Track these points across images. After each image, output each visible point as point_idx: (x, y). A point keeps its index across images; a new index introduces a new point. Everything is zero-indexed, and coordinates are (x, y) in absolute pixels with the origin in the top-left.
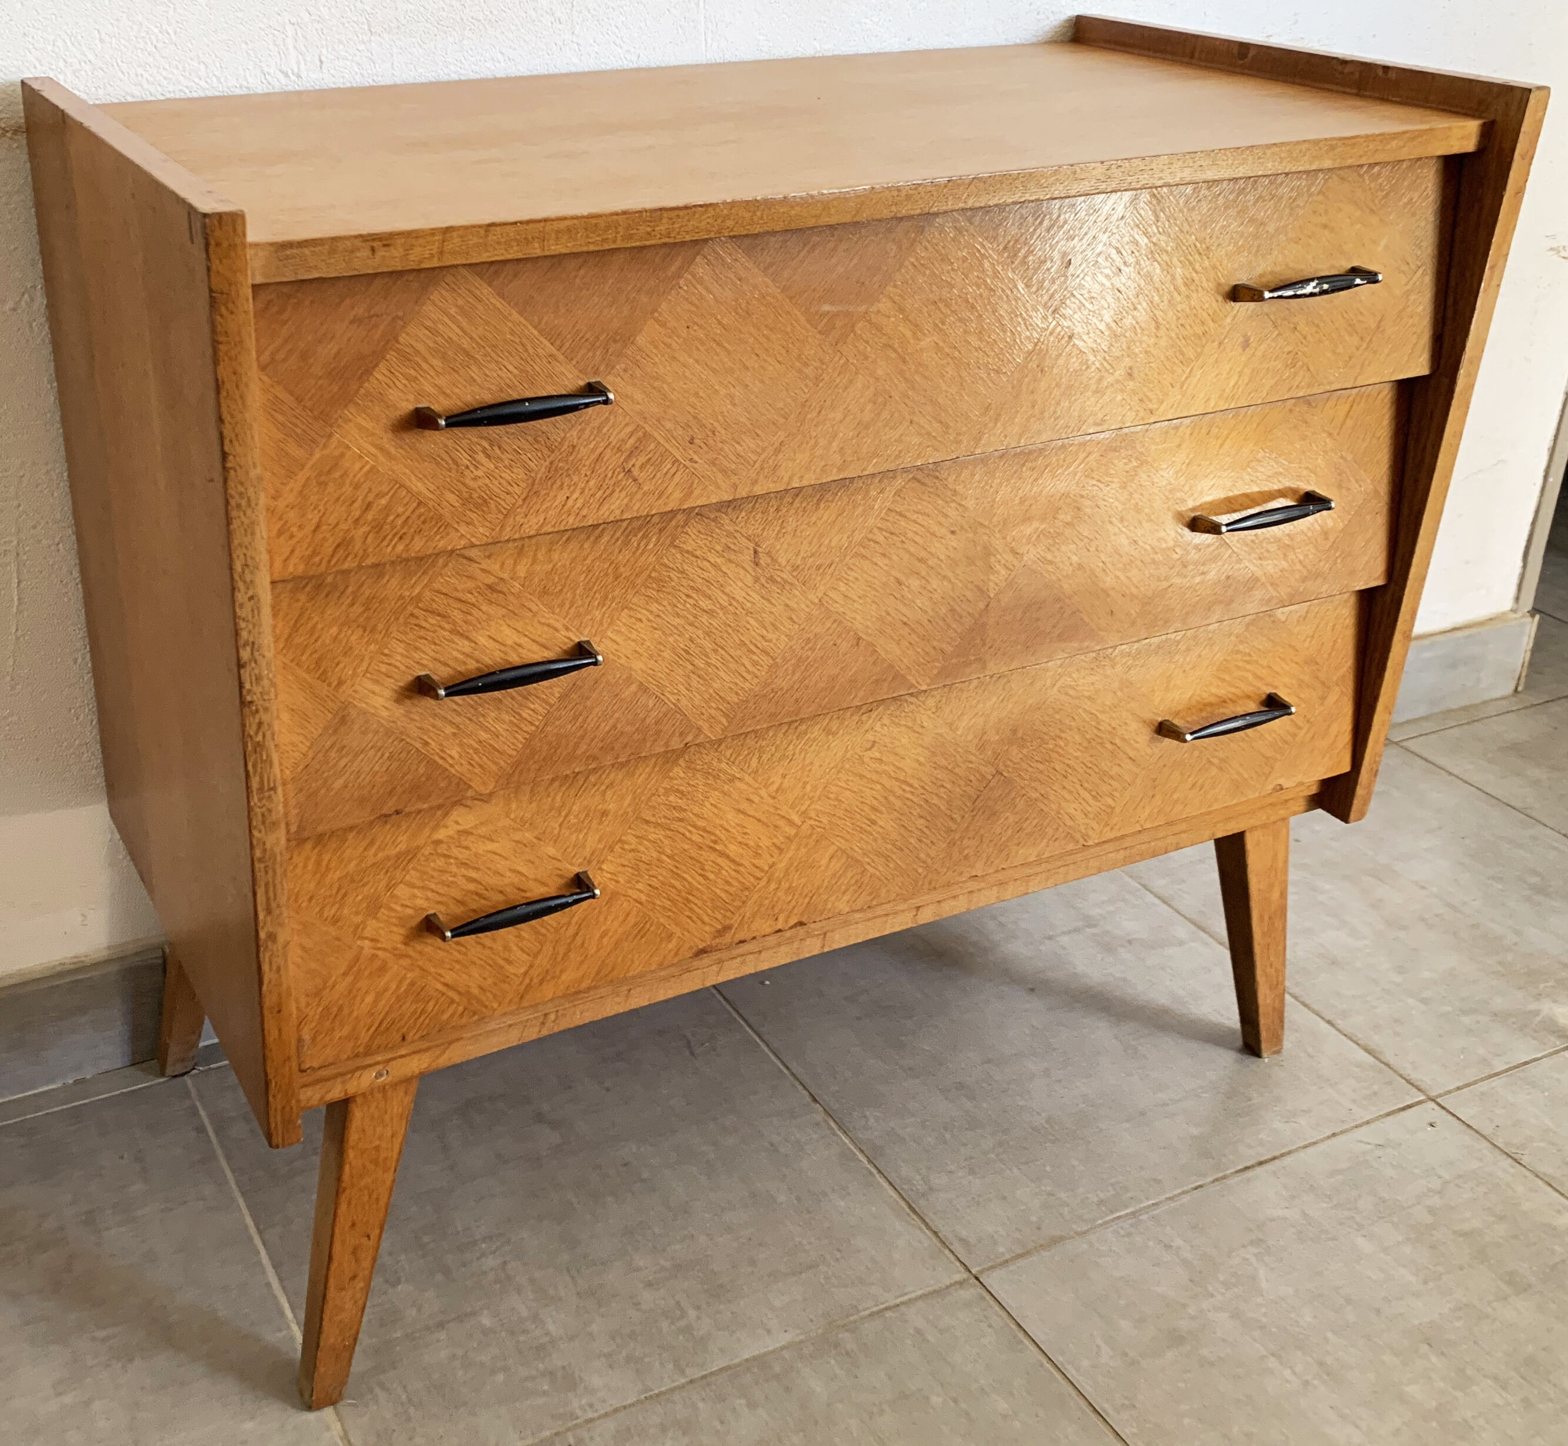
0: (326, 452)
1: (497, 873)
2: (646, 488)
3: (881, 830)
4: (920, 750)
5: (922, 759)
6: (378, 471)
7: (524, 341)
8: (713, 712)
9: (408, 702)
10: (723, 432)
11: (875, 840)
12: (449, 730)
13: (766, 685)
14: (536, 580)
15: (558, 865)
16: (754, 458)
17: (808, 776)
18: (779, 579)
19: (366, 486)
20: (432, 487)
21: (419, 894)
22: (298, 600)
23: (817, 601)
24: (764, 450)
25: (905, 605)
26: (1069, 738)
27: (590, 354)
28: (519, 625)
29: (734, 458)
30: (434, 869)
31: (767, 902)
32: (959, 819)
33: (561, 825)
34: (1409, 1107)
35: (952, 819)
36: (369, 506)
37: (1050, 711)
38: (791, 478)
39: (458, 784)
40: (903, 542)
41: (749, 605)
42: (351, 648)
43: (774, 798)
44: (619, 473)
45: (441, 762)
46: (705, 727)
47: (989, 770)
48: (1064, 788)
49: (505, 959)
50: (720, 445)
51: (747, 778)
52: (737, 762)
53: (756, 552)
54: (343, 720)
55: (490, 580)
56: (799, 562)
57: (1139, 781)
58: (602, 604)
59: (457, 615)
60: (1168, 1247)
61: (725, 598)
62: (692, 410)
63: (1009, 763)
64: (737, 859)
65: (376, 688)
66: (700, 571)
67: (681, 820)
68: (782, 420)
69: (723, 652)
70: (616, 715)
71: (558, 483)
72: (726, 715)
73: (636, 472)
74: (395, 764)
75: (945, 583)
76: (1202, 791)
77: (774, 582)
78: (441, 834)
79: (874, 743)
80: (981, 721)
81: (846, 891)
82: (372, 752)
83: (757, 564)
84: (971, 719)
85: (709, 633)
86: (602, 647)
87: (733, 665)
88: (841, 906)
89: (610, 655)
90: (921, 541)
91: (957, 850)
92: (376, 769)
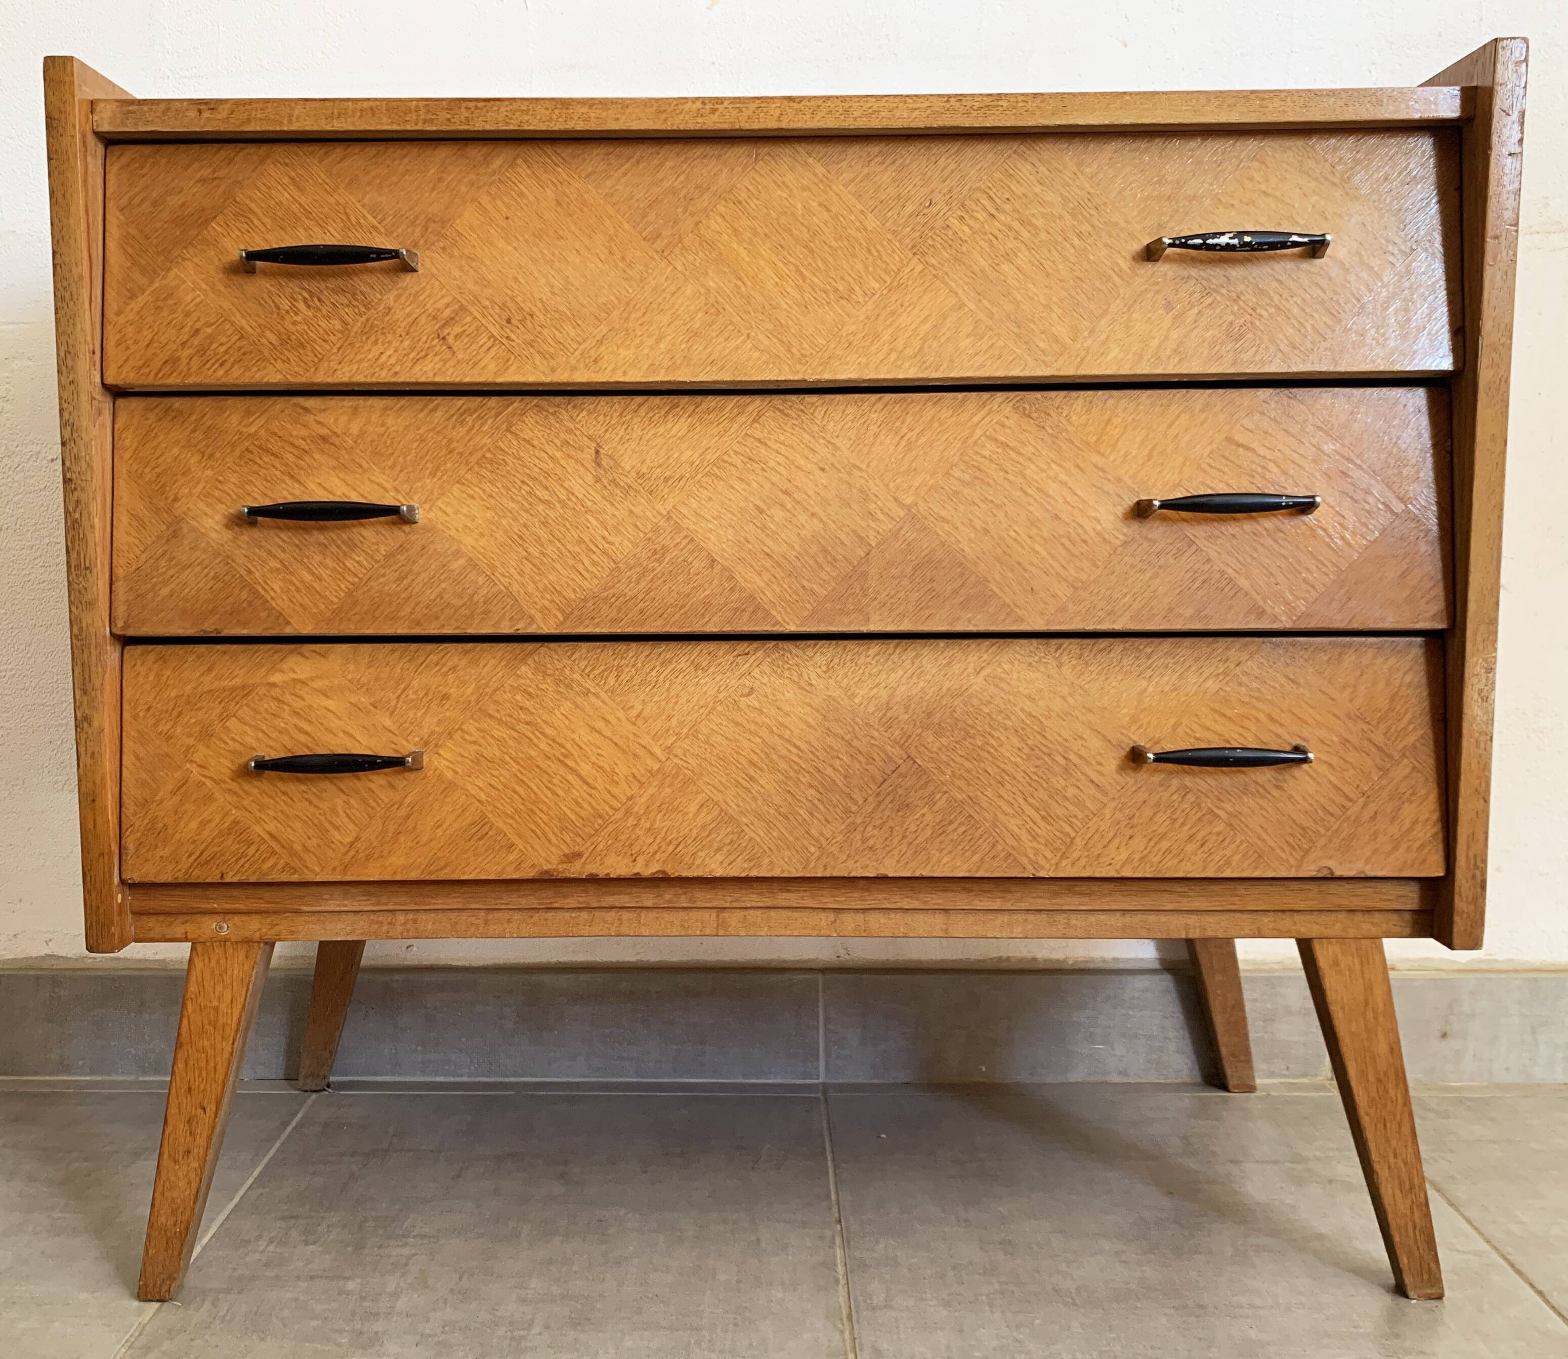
1: (329, 730)
2: (460, 357)
3: (762, 790)
4: (808, 710)
5: (810, 720)
6: (207, 304)
7: (348, 211)
8: (547, 604)
9: (236, 528)
10: (541, 317)
11: (754, 799)
12: (274, 564)
13: (606, 589)
14: (369, 439)
15: (394, 739)
16: (575, 346)
17: (673, 709)
18: (622, 483)
19: (195, 316)
20: (254, 324)
21: (250, 732)
22: (147, 419)
23: (665, 513)
24: (584, 341)
25: (767, 535)
26: (1003, 738)
27: (410, 230)
28: (349, 478)
29: (552, 343)
30: (266, 710)
31: (623, 837)
32: (860, 801)
33: (398, 697)
35: (852, 798)
36: (197, 332)
37: (975, 701)
39: (277, 618)
40: (763, 469)
41: (590, 504)
42: (189, 469)
43: (634, 724)
44: (433, 339)
45: (263, 592)
46: (538, 616)
47: (896, 752)
48: (1000, 796)
49: (331, 823)
50: (539, 329)
51: (602, 694)
52: (592, 676)
53: (597, 452)
54: (175, 534)
55: (323, 431)
56: (644, 470)
57: (1107, 812)
58: (433, 475)
59: (290, 458)
61: (564, 492)
62: (510, 293)
63: (922, 749)
64: (590, 781)
65: (208, 510)
66: (537, 461)
67: (528, 723)
68: (604, 315)
69: (559, 545)
70: (443, 585)
72: (563, 612)
73: (450, 340)
74: (220, 584)
75: (815, 521)
76: (1205, 848)
77: (617, 485)
78: (276, 678)
79: (752, 690)
80: (884, 694)
81: (719, 850)
82: (198, 569)
83: (599, 465)
84: (872, 689)
85: (544, 523)
86: (431, 515)
87: (571, 561)
88: (713, 866)
89: (440, 526)
90: (784, 472)
91: (859, 837)
92: (201, 585)
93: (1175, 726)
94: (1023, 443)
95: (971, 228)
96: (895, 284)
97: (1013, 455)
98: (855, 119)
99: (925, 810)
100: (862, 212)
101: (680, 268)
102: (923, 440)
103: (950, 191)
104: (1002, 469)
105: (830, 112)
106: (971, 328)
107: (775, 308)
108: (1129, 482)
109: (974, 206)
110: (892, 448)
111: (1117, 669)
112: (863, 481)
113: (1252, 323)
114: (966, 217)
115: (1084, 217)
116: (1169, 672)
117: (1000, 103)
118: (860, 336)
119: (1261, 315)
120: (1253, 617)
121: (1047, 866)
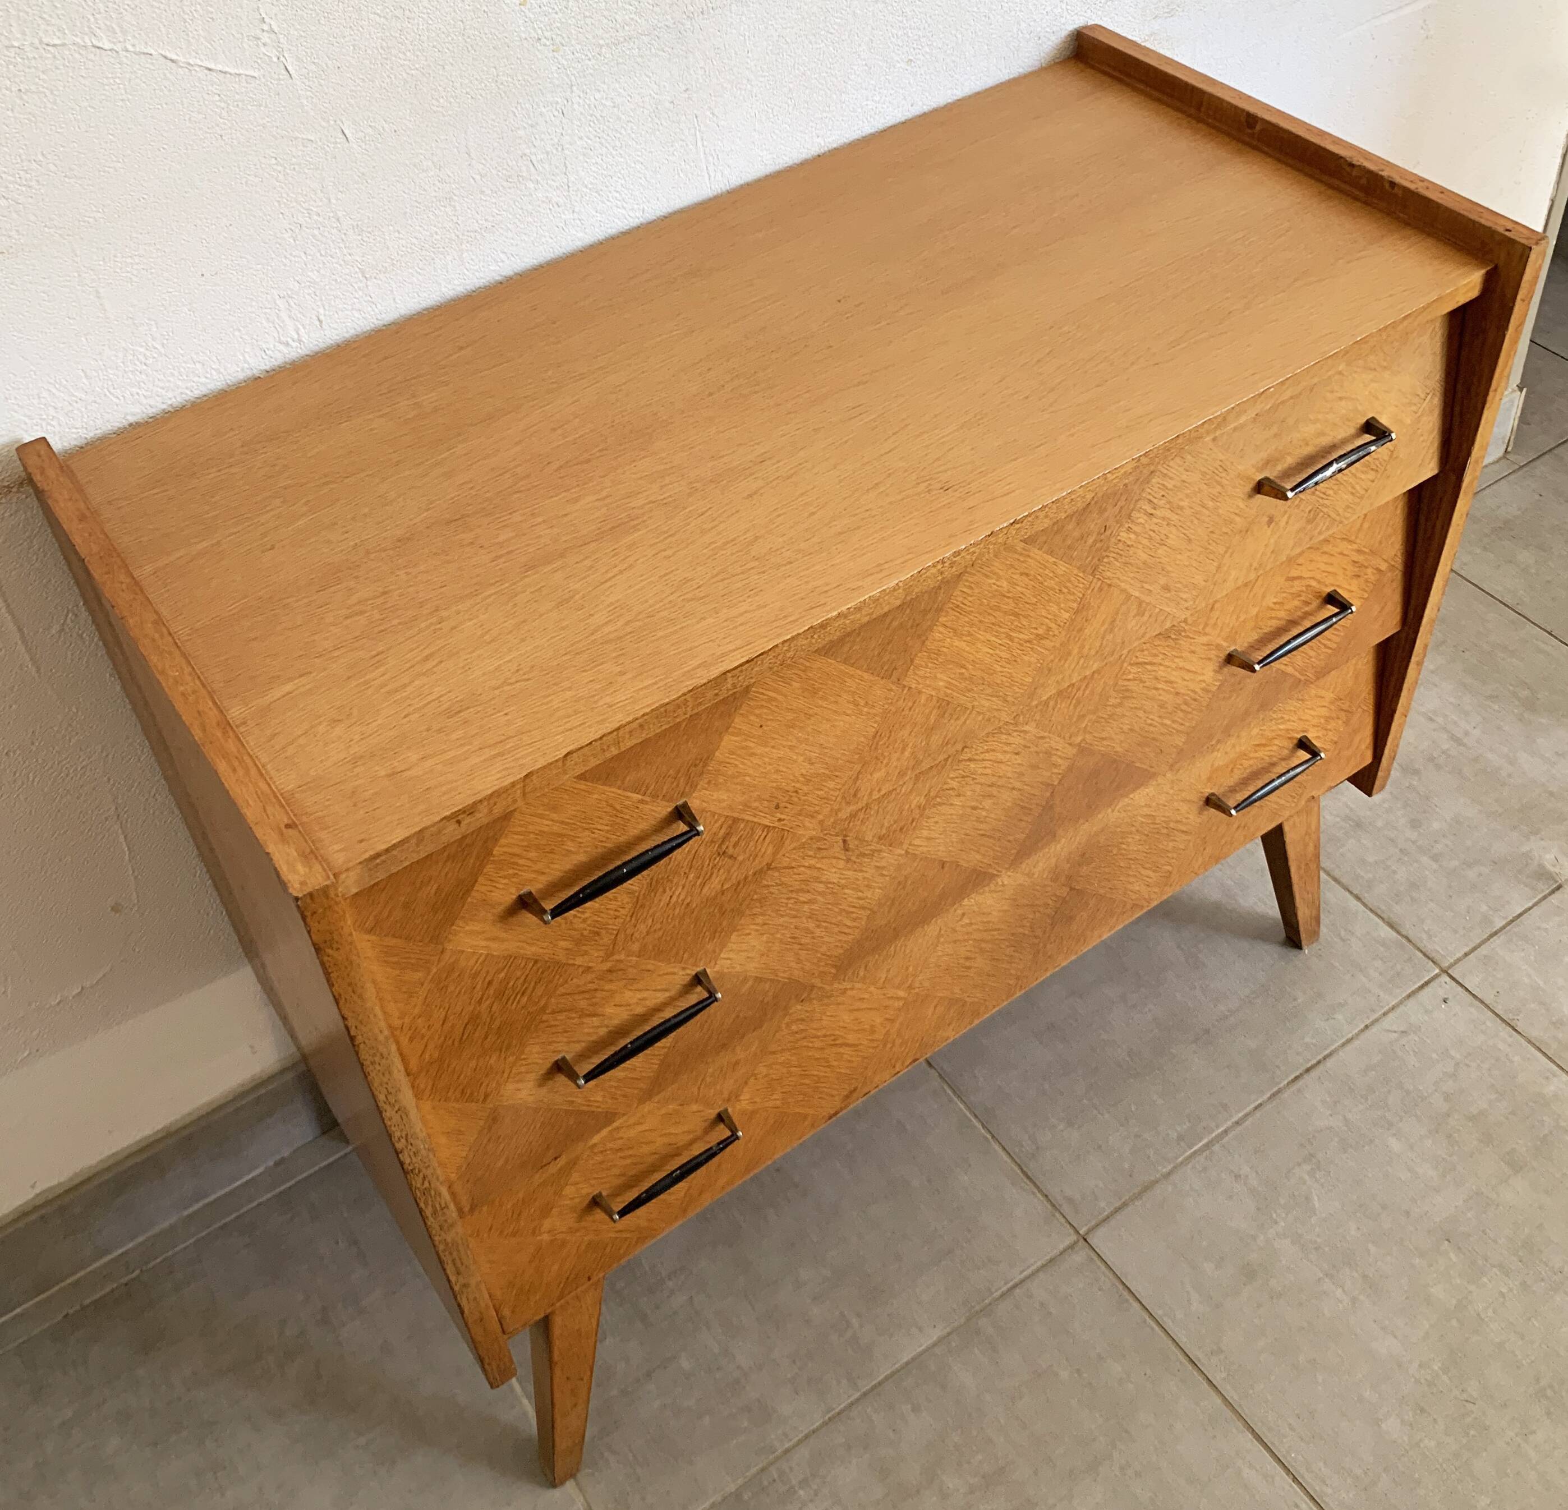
0: (442, 964)
2: (741, 859)
3: (976, 971)
4: (1003, 902)
5: (1005, 908)
6: (493, 956)
7: (611, 802)
8: (821, 969)
9: (551, 1082)
10: (805, 787)
13: (867, 929)
14: (651, 947)
15: (703, 1114)
18: (868, 852)
19: (483, 973)
21: (583, 1186)
23: (903, 853)
24: (843, 785)
25: (981, 822)
26: (1130, 841)
27: (675, 784)
28: (640, 986)
29: (818, 802)
30: (593, 1164)
31: (884, 1059)
32: (1041, 935)
33: (699, 1088)
34: (1427, 983)
35: (1036, 936)
36: (490, 983)
37: (1113, 829)
38: (871, 794)
39: (606, 1115)
40: (974, 779)
41: (843, 881)
42: (491, 1068)
43: (882, 988)
44: (715, 858)
45: (589, 1109)
46: (816, 981)
47: (1063, 891)
48: (1129, 875)
50: (804, 798)
51: (857, 985)
53: (844, 841)
54: (495, 1120)
56: (884, 832)
57: (1191, 845)
58: (712, 938)
59: (583, 1004)
60: (1237, 1177)
61: (822, 885)
62: (774, 785)
63: (1080, 879)
64: (856, 1043)
65: (521, 1085)
66: (797, 876)
67: (804, 1038)
69: (826, 925)
71: (661, 890)
72: (834, 965)
73: (730, 852)
74: (548, 1128)
75: (1014, 792)
77: (863, 856)
82: (525, 1129)
83: (846, 850)
86: (717, 968)
87: (836, 930)
89: (726, 970)
92: (531, 1139)
95: (1135, 533)
96: (1080, 607)
99: (1082, 913)
100: (1055, 563)
101: (913, 686)
104: (1141, 681)
107: (992, 674)
108: (1224, 644)
109: (1136, 515)
114: (1132, 526)
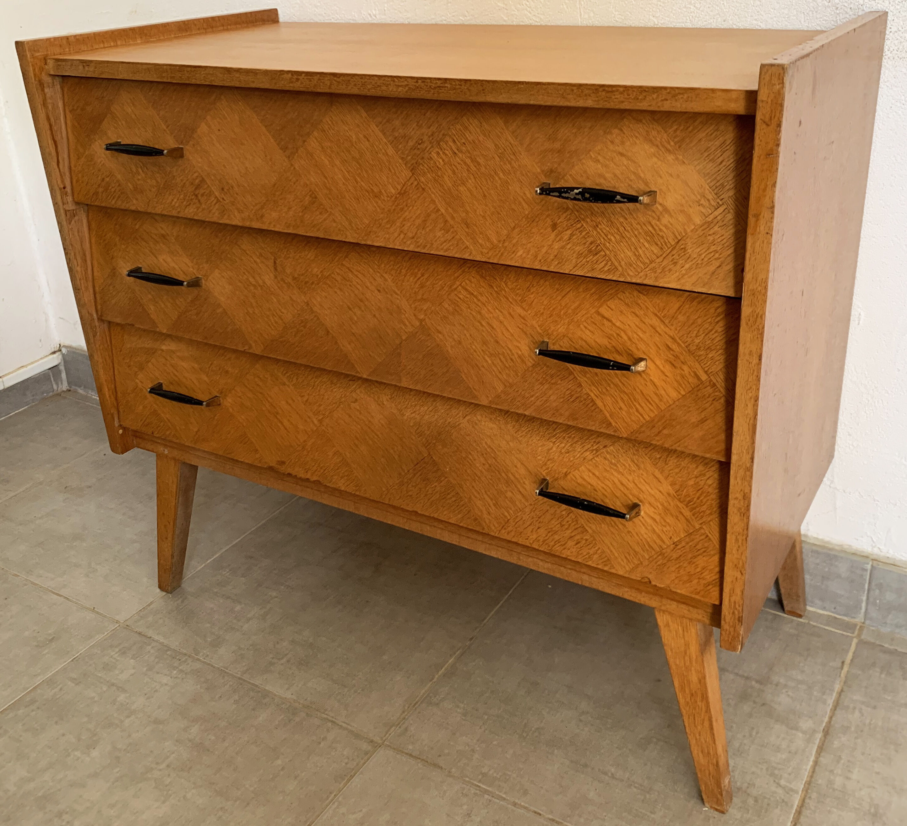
1: (185, 377)
2: (204, 207)
3: (361, 453)
4: (382, 417)
5: (383, 423)
6: (106, 165)
7: (154, 120)
8: (255, 338)
10: (237, 189)
11: (358, 457)
12: (150, 296)
13: (281, 337)
14: (181, 239)
15: (209, 387)
17: (322, 401)
18: (286, 281)
20: (123, 178)
21: (157, 371)
23: (306, 301)
25: (353, 323)
26: (475, 456)
27: (180, 133)
29: (242, 204)
30: (161, 362)
31: (302, 460)
32: (406, 472)
33: (209, 368)
35: (402, 468)
36: (103, 180)
37: (462, 433)
38: (270, 223)
39: (154, 323)
40: (350, 286)
41: (273, 290)
42: (116, 244)
43: (305, 405)
44: (192, 196)
45: (147, 310)
46: (253, 345)
47: (423, 450)
48: (473, 487)
49: (188, 420)
50: (236, 195)
51: (291, 386)
52: (286, 376)
53: (275, 262)
54: (114, 275)
55: (163, 232)
56: (296, 276)
57: (527, 511)
59: (151, 245)
61: (261, 281)
62: (222, 173)
63: (436, 452)
64: (288, 429)
66: (249, 263)
67: (261, 393)
69: (260, 309)
70: (215, 321)
71: (168, 193)
72: (264, 345)
73: (199, 197)
74: (132, 302)
75: (375, 319)
76: (578, 545)
77: (284, 281)
78: (164, 347)
79: (356, 400)
80: (418, 417)
81: (342, 477)
82: (123, 293)
83: (276, 269)
84: (412, 413)
85: (254, 297)
86: (207, 284)
87: (266, 319)
88: (340, 485)
89: (211, 290)
90: (361, 289)
91: (405, 489)
92: (125, 302)
93: (566, 474)
94: (480, 294)
95: (443, 161)
96: (402, 192)
97: (475, 300)
98: (369, 90)
99: (436, 484)
100: (386, 144)
102: (428, 283)
103: (432, 135)
104: (469, 308)
105: (355, 85)
106: (443, 225)
107: (343, 198)
108: (538, 329)
109: (445, 146)
110: (413, 284)
111: (537, 432)
112: (398, 301)
113: (604, 245)
114: (441, 153)
115: (507, 159)
116: (565, 442)
117: (446, 85)
118: (385, 221)
119: (610, 240)
120: (604, 426)
121: (495, 531)
